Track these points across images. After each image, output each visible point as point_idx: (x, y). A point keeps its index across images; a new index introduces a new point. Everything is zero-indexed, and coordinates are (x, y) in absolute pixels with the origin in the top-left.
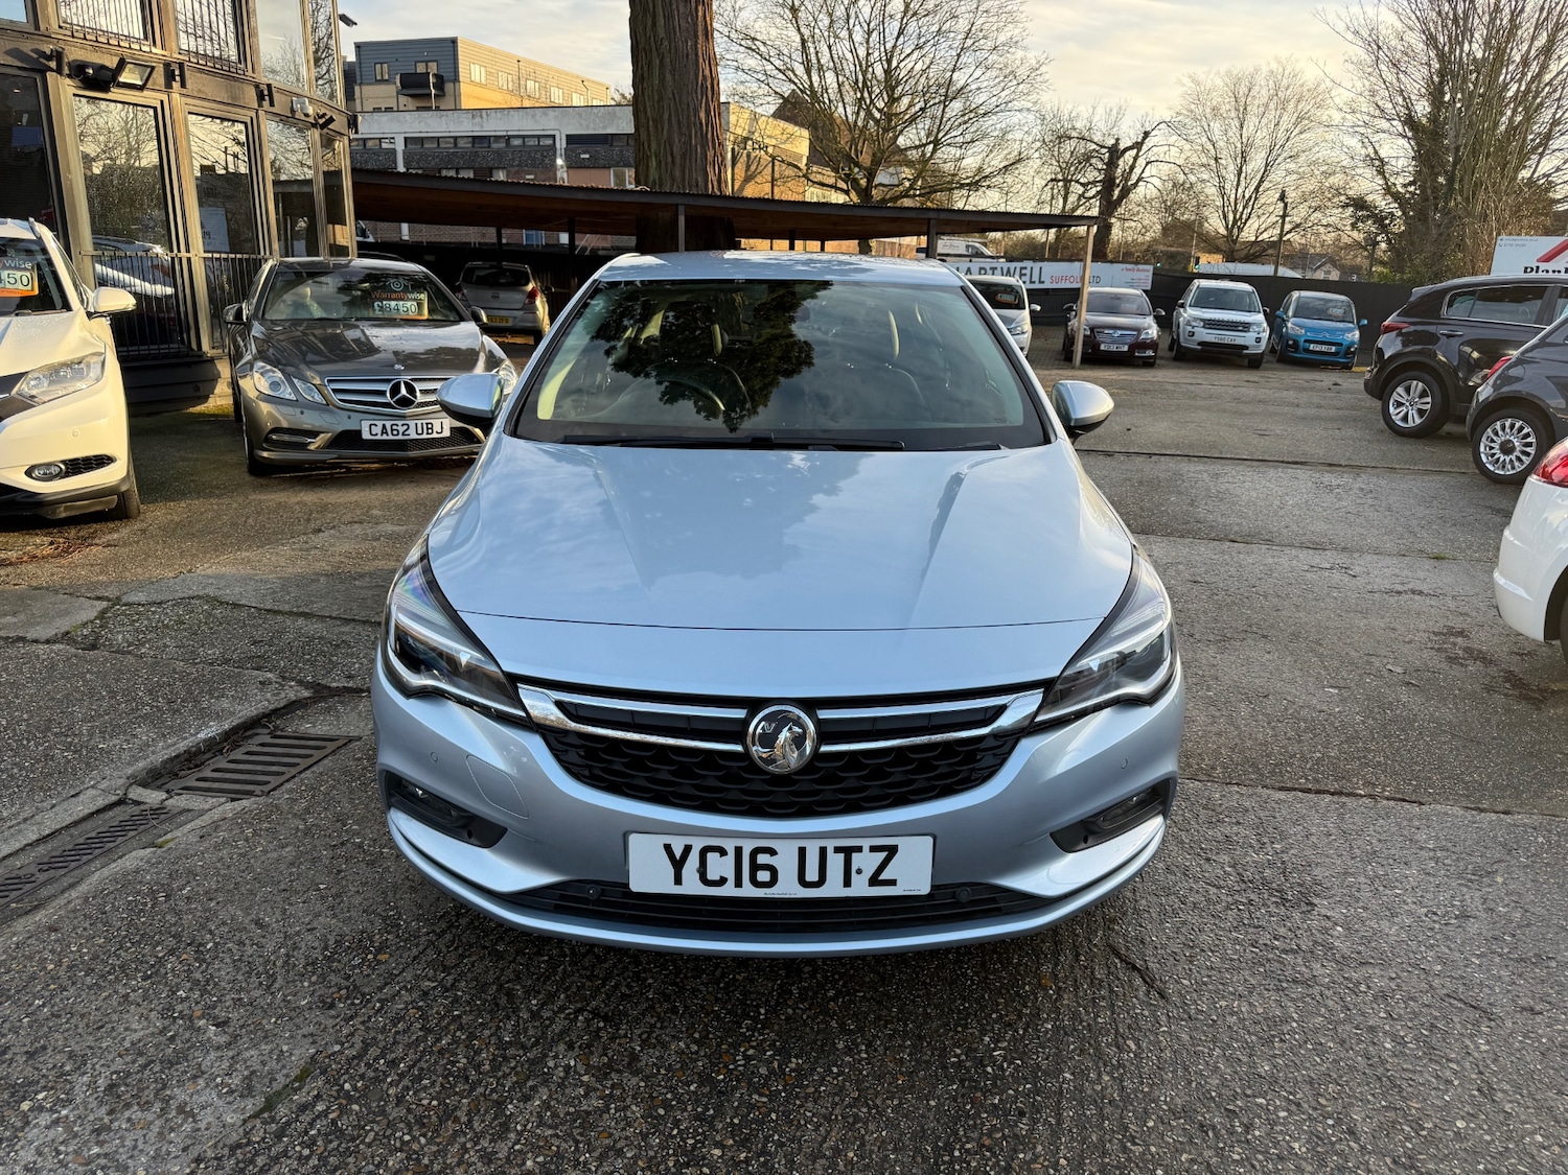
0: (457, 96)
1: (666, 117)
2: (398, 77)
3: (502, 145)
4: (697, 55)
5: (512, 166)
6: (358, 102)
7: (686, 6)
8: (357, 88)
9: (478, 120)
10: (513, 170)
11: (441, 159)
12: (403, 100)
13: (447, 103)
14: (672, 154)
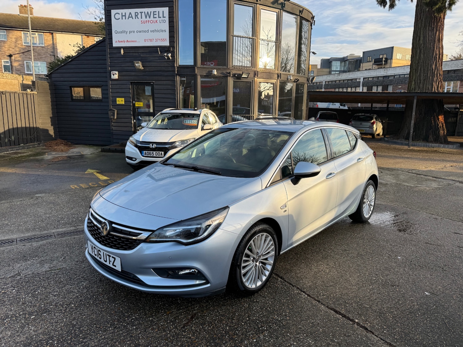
0: (391, 63)
1: (419, 68)
2: (373, 60)
3: (392, 78)
4: (434, 47)
5: (395, 84)
6: (361, 68)
7: (432, 33)
8: (361, 64)
9: (386, 71)
10: (394, 85)
11: (373, 83)
12: (374, 66)
13: (388, 66)
14: (420, 80)
